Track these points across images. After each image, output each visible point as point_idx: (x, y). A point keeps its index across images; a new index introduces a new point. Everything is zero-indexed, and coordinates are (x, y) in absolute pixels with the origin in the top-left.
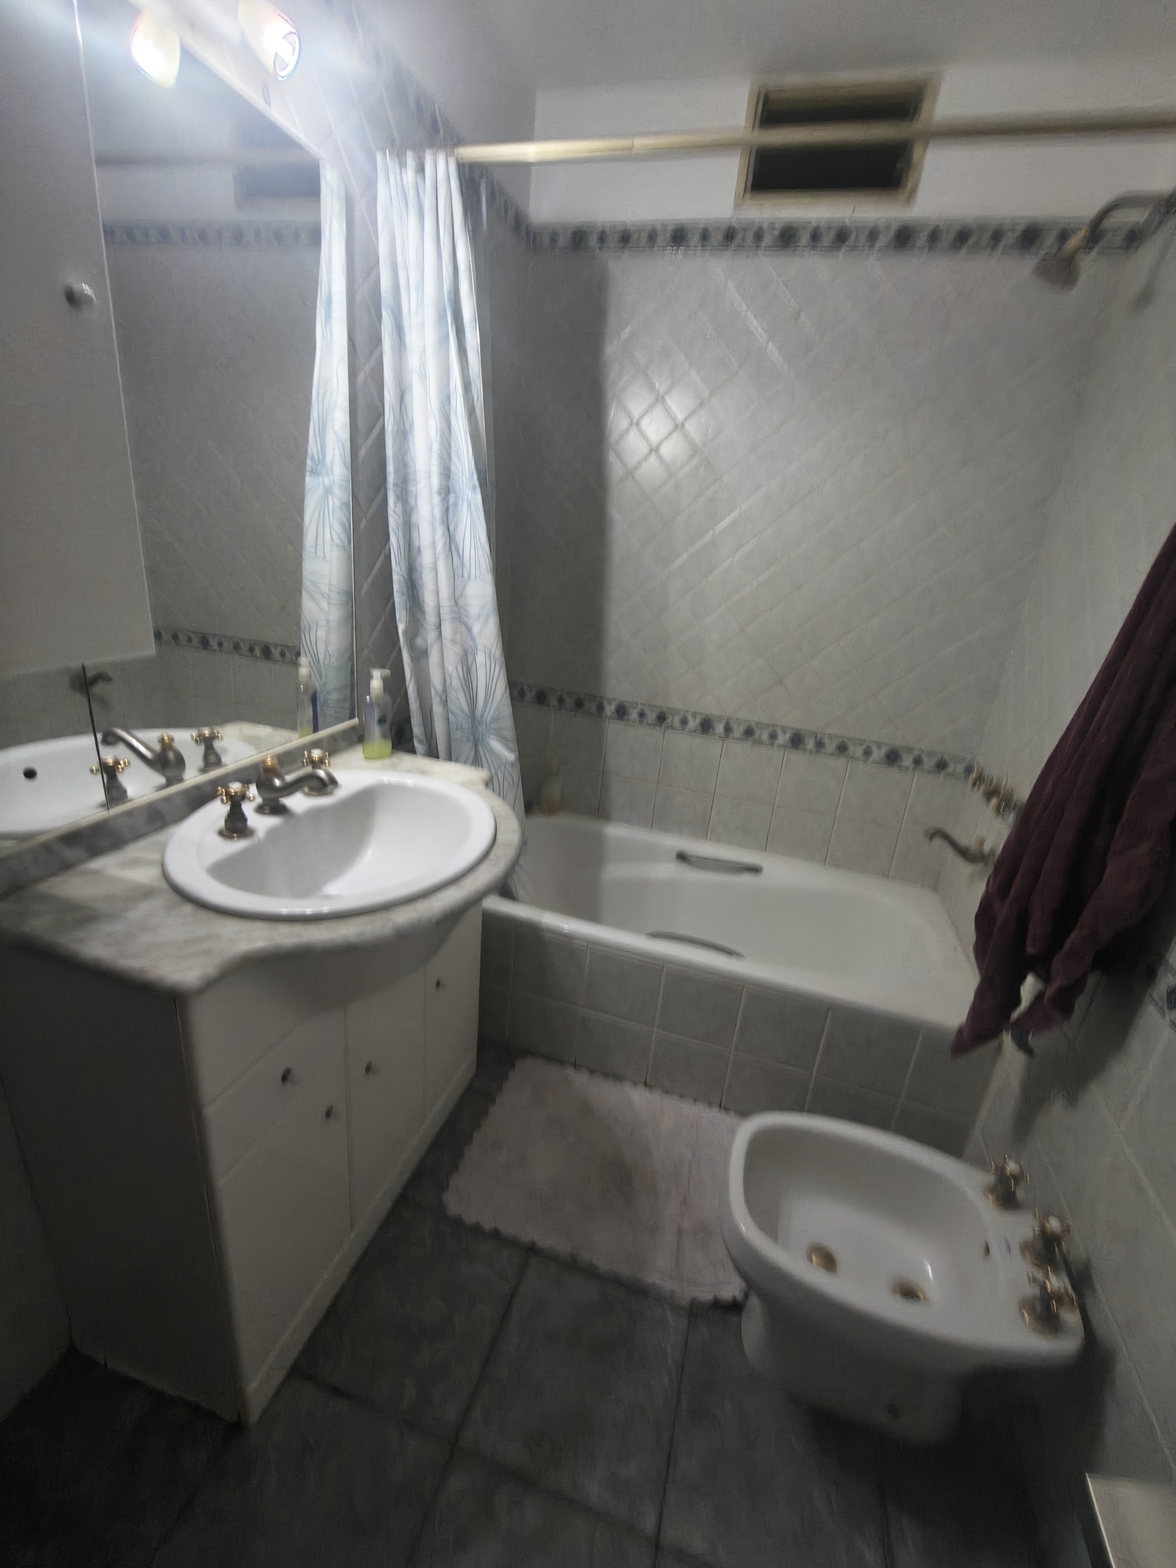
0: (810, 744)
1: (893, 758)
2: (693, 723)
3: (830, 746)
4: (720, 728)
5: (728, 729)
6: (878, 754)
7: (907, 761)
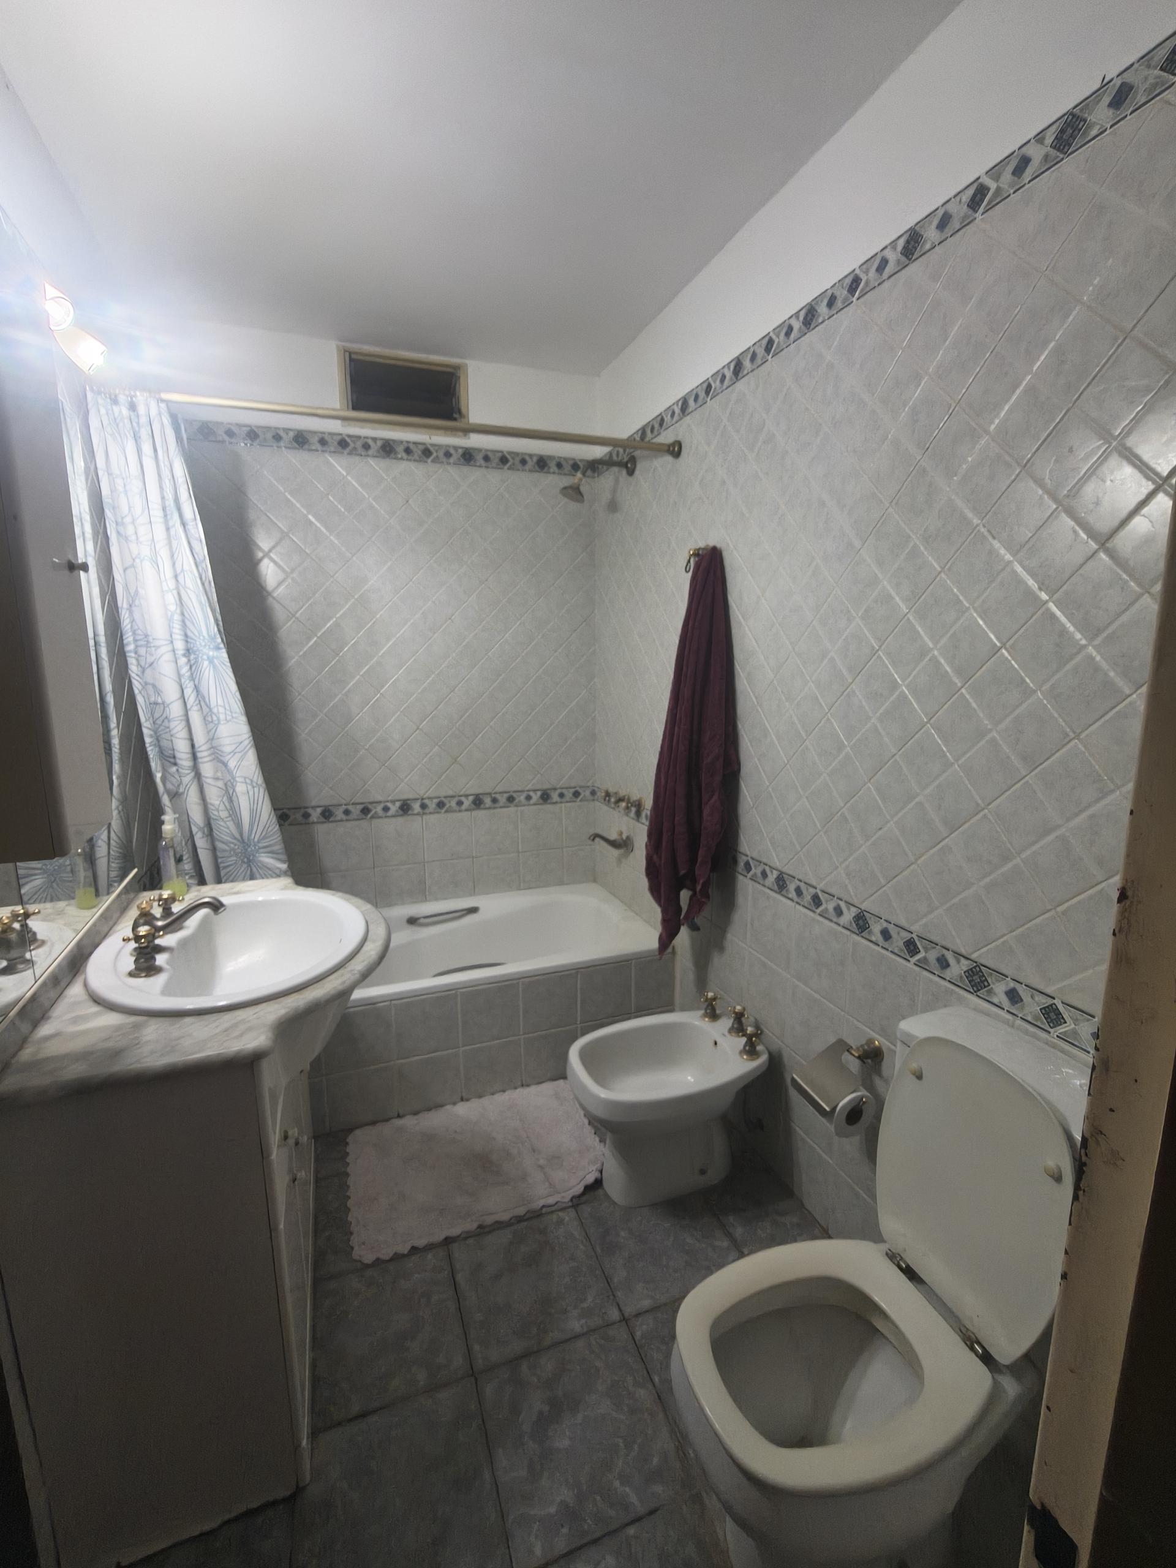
0: (488, 801)
1: (545, 797)
2: (394, 808)
3: (502, 799)
4: (416, 807)
5: (423, 806)
6: (535, 797)
7: (555, 796)
